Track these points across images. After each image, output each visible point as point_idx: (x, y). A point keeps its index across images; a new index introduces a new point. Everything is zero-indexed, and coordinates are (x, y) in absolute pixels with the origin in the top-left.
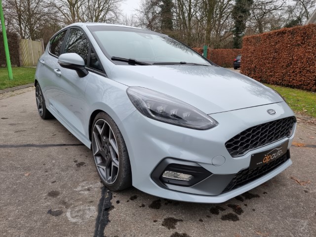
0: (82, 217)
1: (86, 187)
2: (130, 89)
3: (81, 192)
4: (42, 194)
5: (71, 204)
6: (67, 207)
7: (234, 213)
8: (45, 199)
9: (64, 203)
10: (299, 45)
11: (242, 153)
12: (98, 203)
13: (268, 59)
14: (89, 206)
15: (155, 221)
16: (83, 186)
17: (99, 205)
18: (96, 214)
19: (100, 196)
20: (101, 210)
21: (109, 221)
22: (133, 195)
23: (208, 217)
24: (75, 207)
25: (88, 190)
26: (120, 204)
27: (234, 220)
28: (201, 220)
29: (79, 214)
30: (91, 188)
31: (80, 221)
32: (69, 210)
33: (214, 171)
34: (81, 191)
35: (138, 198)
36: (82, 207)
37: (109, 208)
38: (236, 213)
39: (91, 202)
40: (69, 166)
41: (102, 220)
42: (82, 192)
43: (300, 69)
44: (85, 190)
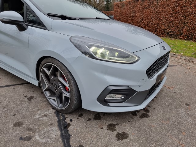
0: (49, 137)
1: (43, 114)
2: (72, 38)
3: (40, 119)
4: (8, 126)
5: (36, 129)
6: (34, 132)
8: (13, 129)
9: (30, 130)
12: (57, 124)
14: (51, 128)
15: (102, 128)
16: (40, 114)
17: (58, 125)
18: (59, 132)
19: (56, 119)
20: (62, 129)
21: (70, 135)
22: (79, 114)
24: (40, 130)
25: (45, 116)
26: (73, 122)
27: (147, 117)
29: (46, 135)
30: (46, 114)
31: (49, 140)
32: (37, 134)
33: (138, 90)
34: (39, 118)
35: (84, 115)
36: (46, 130)
37: (67, 126)
38: (146, 112)
39: (51, 124)
40: (22, 101)
41: (65, 136)
42: (42, 118)
43: (147, 23)
44: (43, 117)
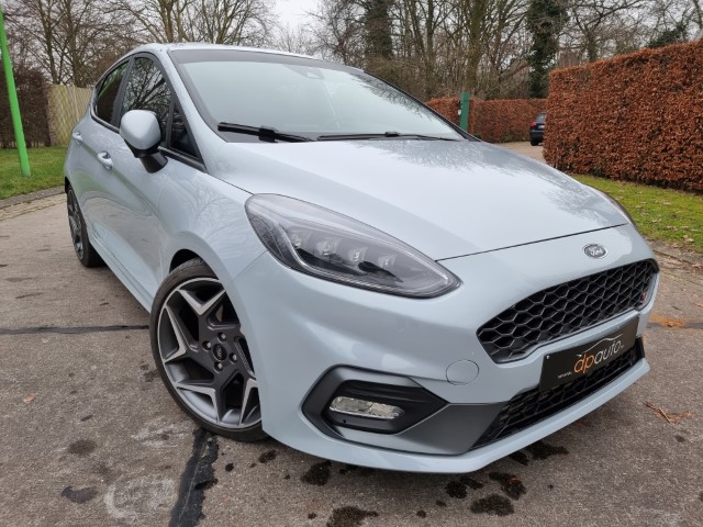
0: (140, 506)
1: (160, 431)
2: (255, 200)
3: (146, 443)
4: (56, 447)
5: (120, 473)
6: (108, 482)
7: (502, 494)
8: (60, 460)
9: (103, 470)
10: (677, 88)
11: (522, 352)
12: (182, 470)
13: (607, 122)
14: (159, 478)
15: (312, 516)
16: (152, 429)
17: (183, 475)
18: (174, 497)
19: (189, 451)
20: (187, 490)
21: (202, 516)
22: (266, 450)
23: (441, 504)
24: (127, 479)
25: (165, 437)
26: (233, 473)
27: (501, 514)
28: (422, 514)
29: (134, 498)
30: (171, 432)
31: (135, 515)
32: (113, 488)
33: (453, 396)
34: (145, 439)
35: (278, 458)
36: (142, 481)
37: (206, 482)
38: (509, 493)
39: (168, 467)
40: (128, 380)
41: (185, 514)
42: (150, 443)
43: (680, 143)
44: (157, 438)
